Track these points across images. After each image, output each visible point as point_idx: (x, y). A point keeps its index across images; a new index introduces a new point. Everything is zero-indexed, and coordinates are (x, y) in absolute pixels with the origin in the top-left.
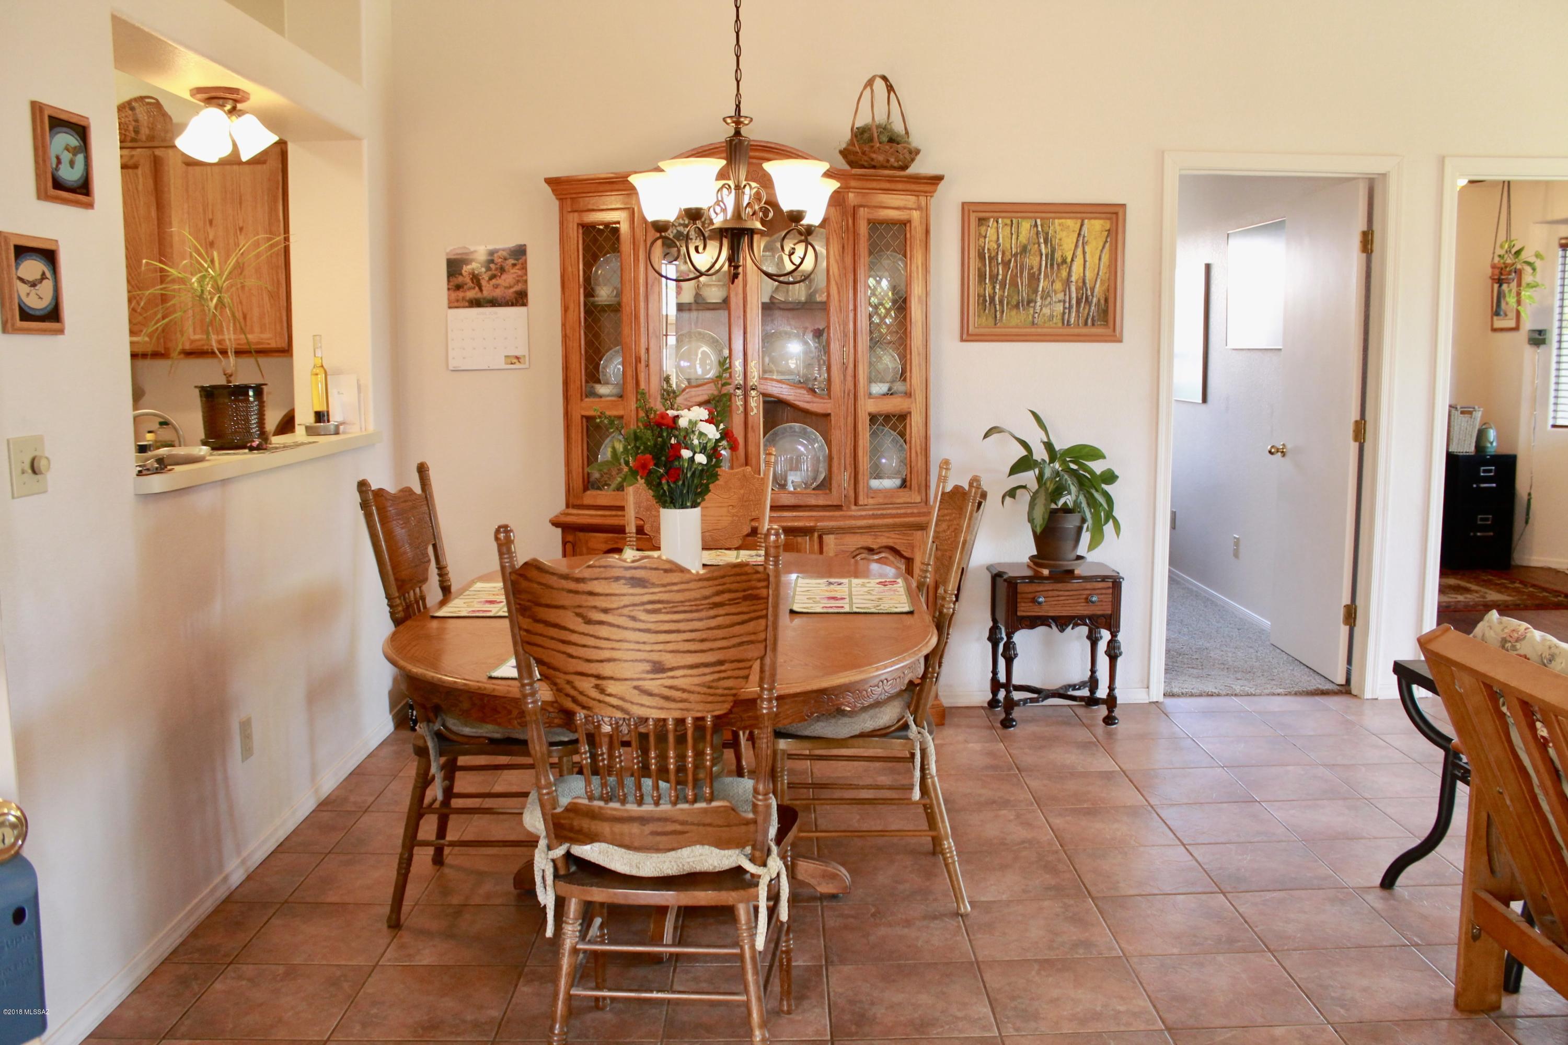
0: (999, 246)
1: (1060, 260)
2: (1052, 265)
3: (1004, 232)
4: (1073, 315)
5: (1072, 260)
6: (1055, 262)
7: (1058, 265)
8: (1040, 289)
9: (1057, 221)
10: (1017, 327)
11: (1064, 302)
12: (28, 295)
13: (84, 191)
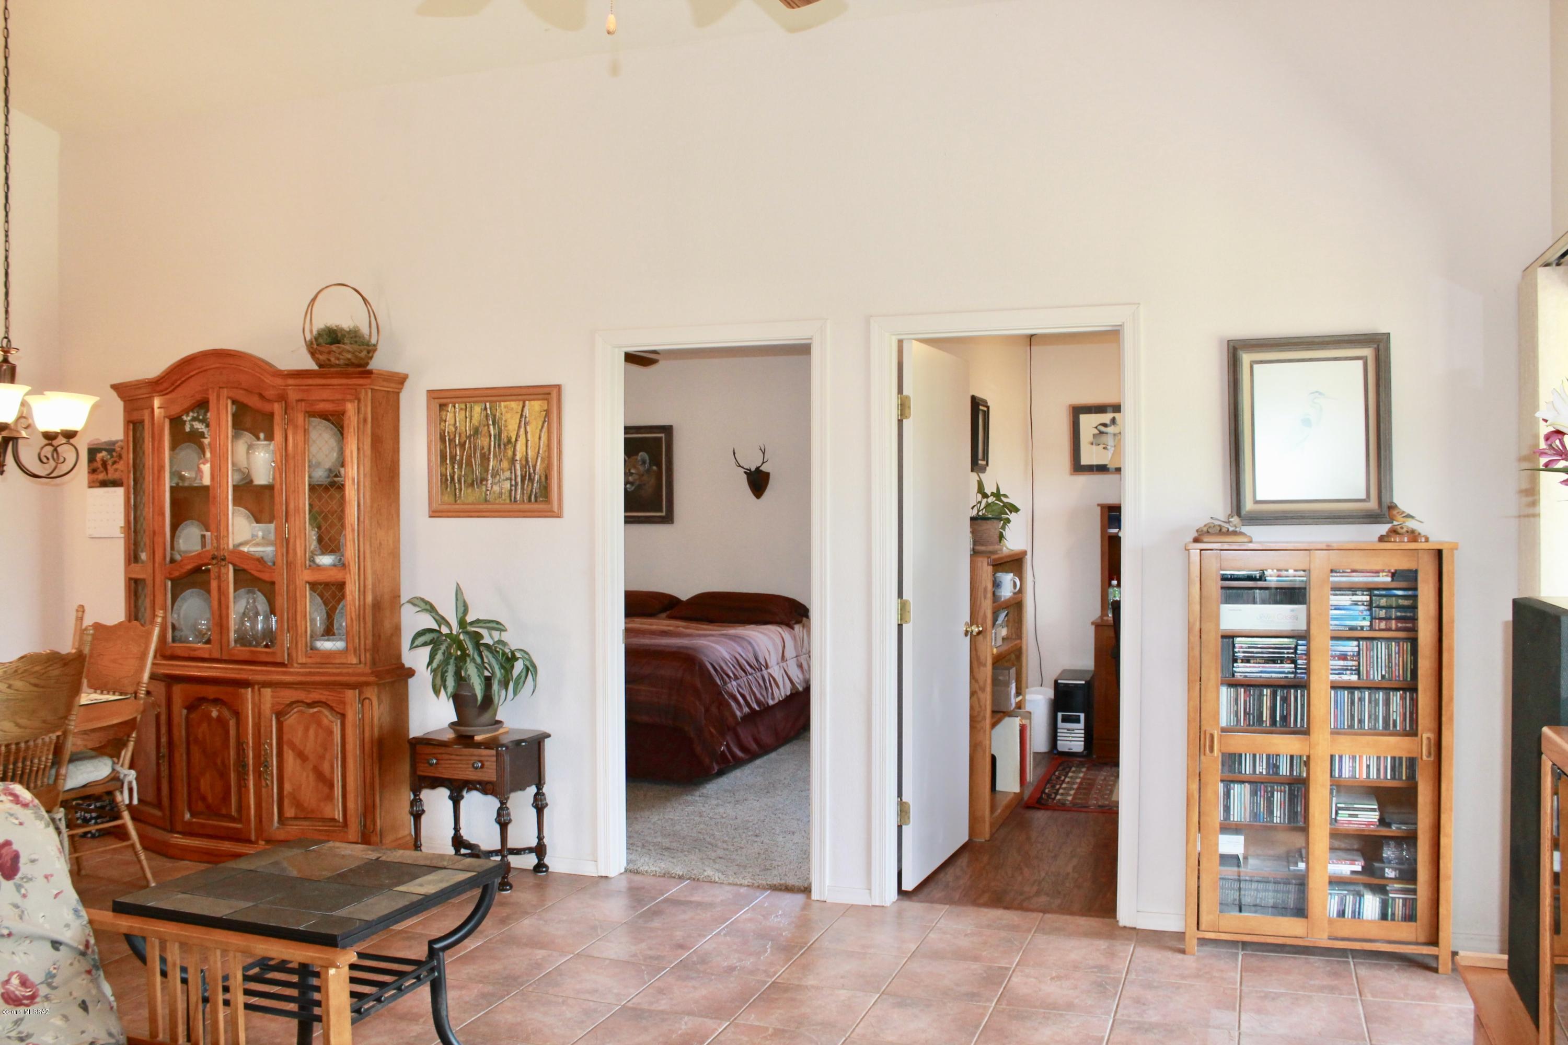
0: (456, 428)
1: (506, 440)
2: (499, 445)
3: (460, 416)
4: (519, 491)
5: (516, 440)
6: (505, 443)
7: (505, 445)
8: (491, 468)
9: (503, 404)
10: (473, 504)
11: (511, 479)
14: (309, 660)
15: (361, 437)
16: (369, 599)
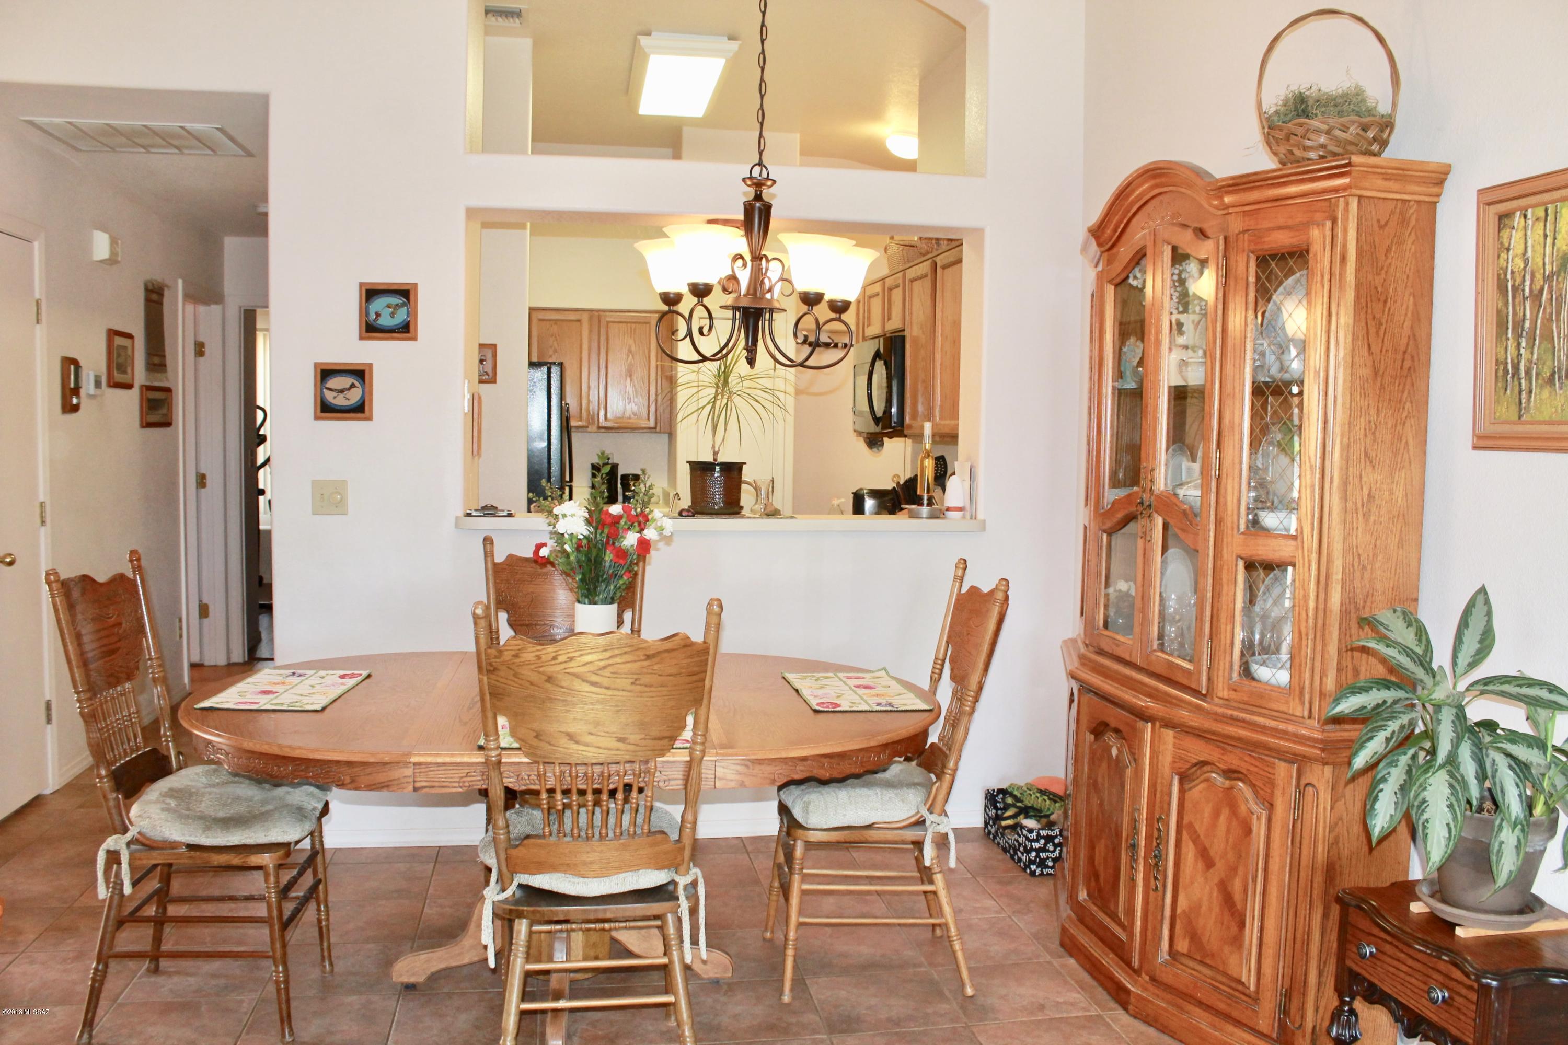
0: (1526, 263)
3: (1535, 236)
10: (1550, 422)
12: (335, 397)
13: (405, 330)
14: (1233, 695)
15: (1335, 293)
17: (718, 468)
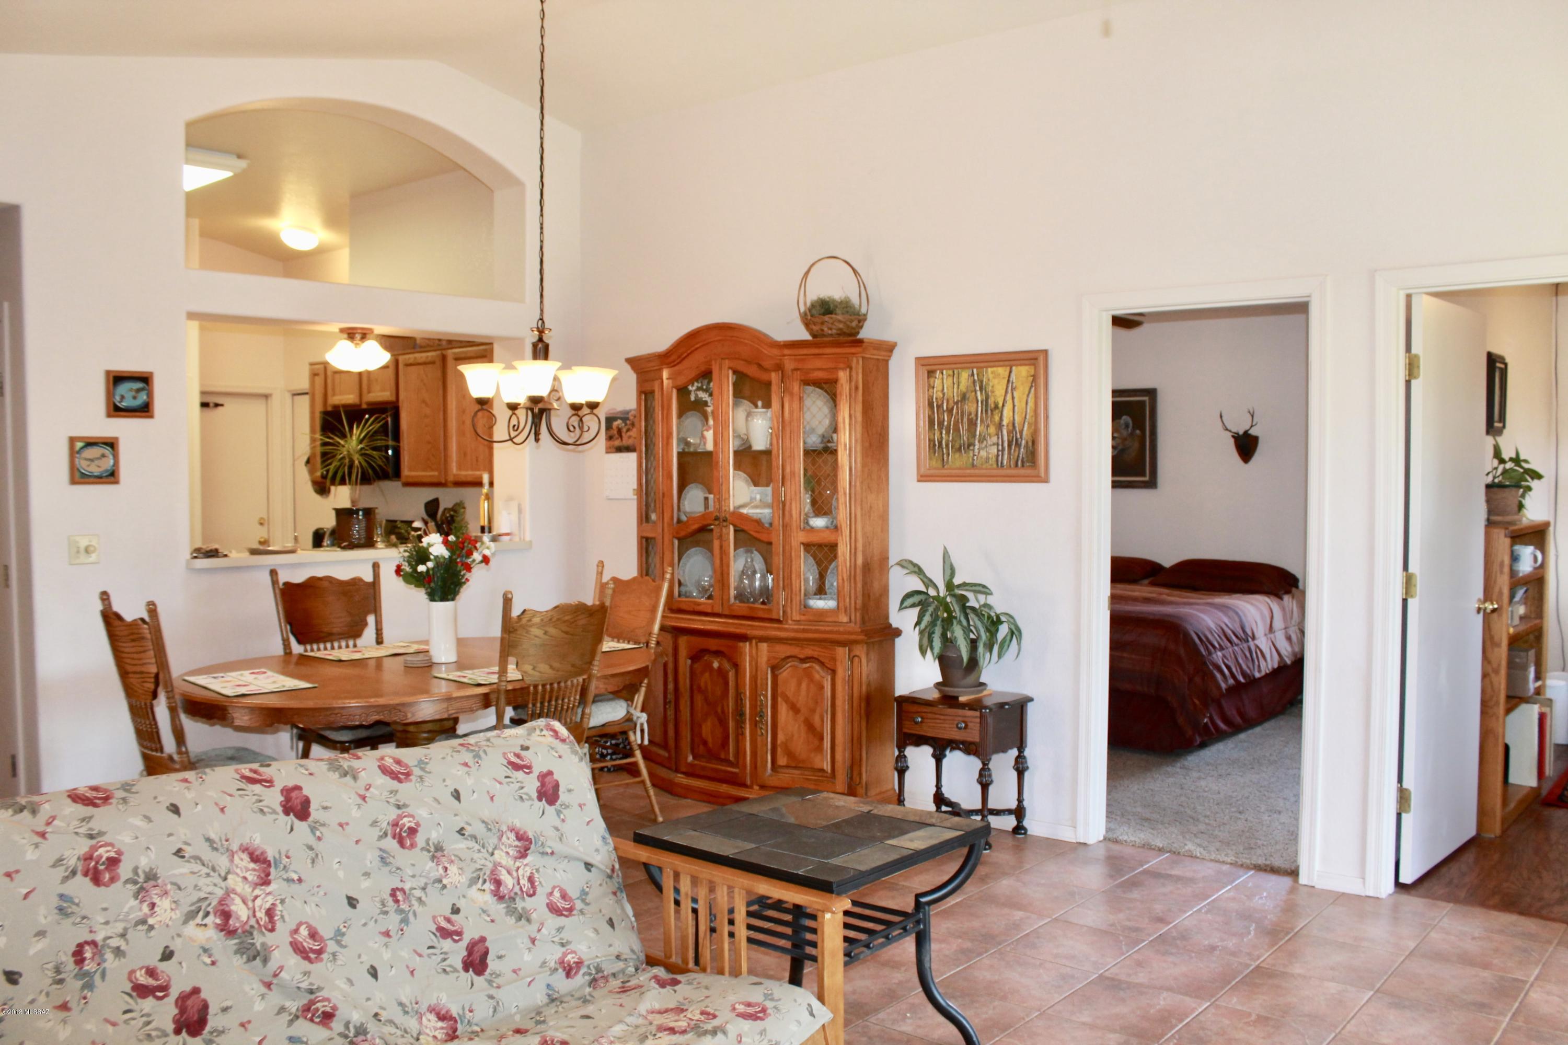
0: (944, 394)
1: (993, 406)
2: (986, 411)
3: (948, 382)
4: (1006, 456)
5: (1003, 405)
6: (992, 409)
7: (992, 411)
8: (978, 433)
9: (990, 370)
10: (960, 469)
11: (998, 445)
12: (88, 466)
13: (145, 410)
14: (803, 618)
15: (853, 403)
16: (860, 561)
17: (361, 513)
